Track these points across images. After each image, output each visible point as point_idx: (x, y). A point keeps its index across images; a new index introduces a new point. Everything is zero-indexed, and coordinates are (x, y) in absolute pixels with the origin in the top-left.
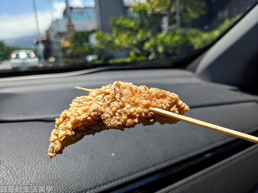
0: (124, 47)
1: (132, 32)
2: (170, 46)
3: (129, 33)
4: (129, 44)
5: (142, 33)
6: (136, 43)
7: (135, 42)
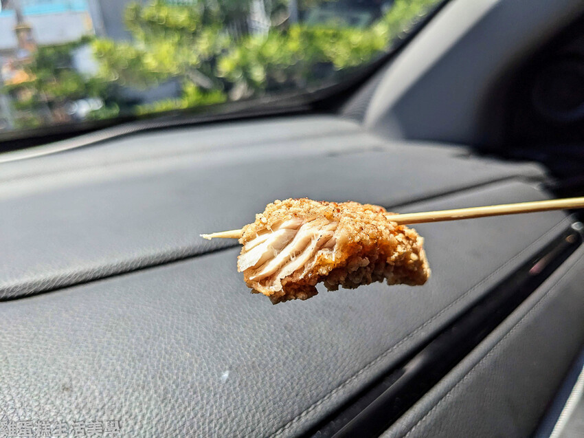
0: (169, 74)
1: (184, 37)
2: (278, 65)
3: (176, 38)
4: (180, 67)
5: (209, 38)
6: (198, 62)
7: (194, 60)
